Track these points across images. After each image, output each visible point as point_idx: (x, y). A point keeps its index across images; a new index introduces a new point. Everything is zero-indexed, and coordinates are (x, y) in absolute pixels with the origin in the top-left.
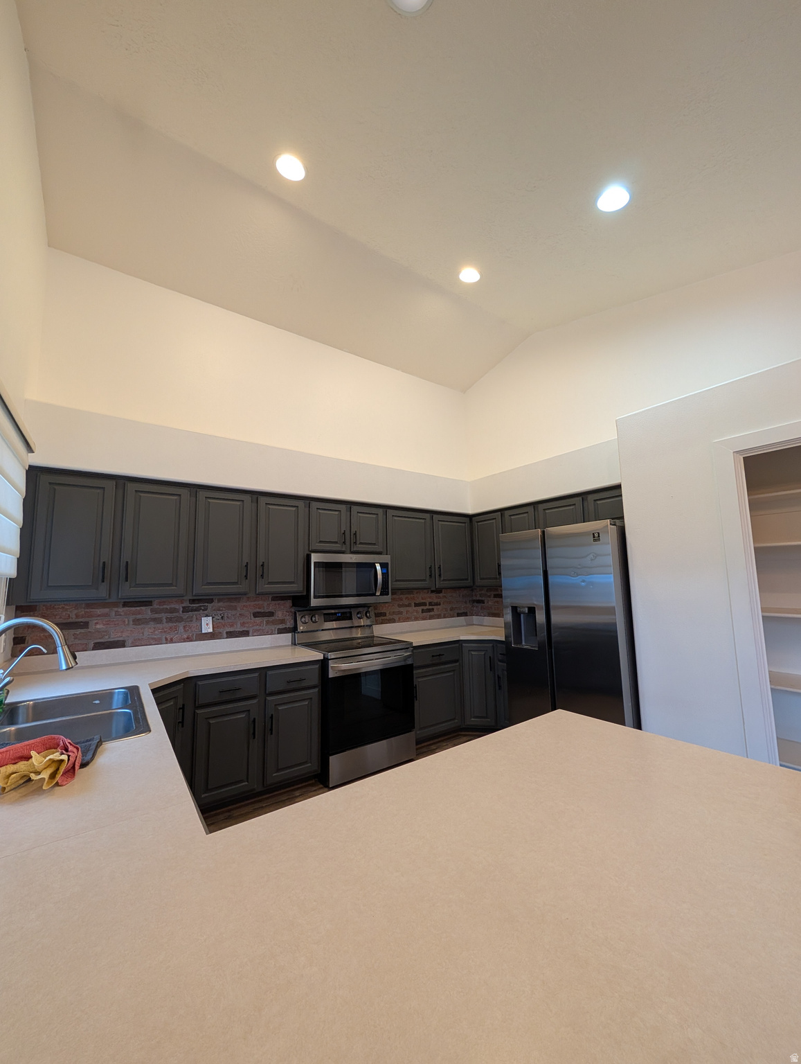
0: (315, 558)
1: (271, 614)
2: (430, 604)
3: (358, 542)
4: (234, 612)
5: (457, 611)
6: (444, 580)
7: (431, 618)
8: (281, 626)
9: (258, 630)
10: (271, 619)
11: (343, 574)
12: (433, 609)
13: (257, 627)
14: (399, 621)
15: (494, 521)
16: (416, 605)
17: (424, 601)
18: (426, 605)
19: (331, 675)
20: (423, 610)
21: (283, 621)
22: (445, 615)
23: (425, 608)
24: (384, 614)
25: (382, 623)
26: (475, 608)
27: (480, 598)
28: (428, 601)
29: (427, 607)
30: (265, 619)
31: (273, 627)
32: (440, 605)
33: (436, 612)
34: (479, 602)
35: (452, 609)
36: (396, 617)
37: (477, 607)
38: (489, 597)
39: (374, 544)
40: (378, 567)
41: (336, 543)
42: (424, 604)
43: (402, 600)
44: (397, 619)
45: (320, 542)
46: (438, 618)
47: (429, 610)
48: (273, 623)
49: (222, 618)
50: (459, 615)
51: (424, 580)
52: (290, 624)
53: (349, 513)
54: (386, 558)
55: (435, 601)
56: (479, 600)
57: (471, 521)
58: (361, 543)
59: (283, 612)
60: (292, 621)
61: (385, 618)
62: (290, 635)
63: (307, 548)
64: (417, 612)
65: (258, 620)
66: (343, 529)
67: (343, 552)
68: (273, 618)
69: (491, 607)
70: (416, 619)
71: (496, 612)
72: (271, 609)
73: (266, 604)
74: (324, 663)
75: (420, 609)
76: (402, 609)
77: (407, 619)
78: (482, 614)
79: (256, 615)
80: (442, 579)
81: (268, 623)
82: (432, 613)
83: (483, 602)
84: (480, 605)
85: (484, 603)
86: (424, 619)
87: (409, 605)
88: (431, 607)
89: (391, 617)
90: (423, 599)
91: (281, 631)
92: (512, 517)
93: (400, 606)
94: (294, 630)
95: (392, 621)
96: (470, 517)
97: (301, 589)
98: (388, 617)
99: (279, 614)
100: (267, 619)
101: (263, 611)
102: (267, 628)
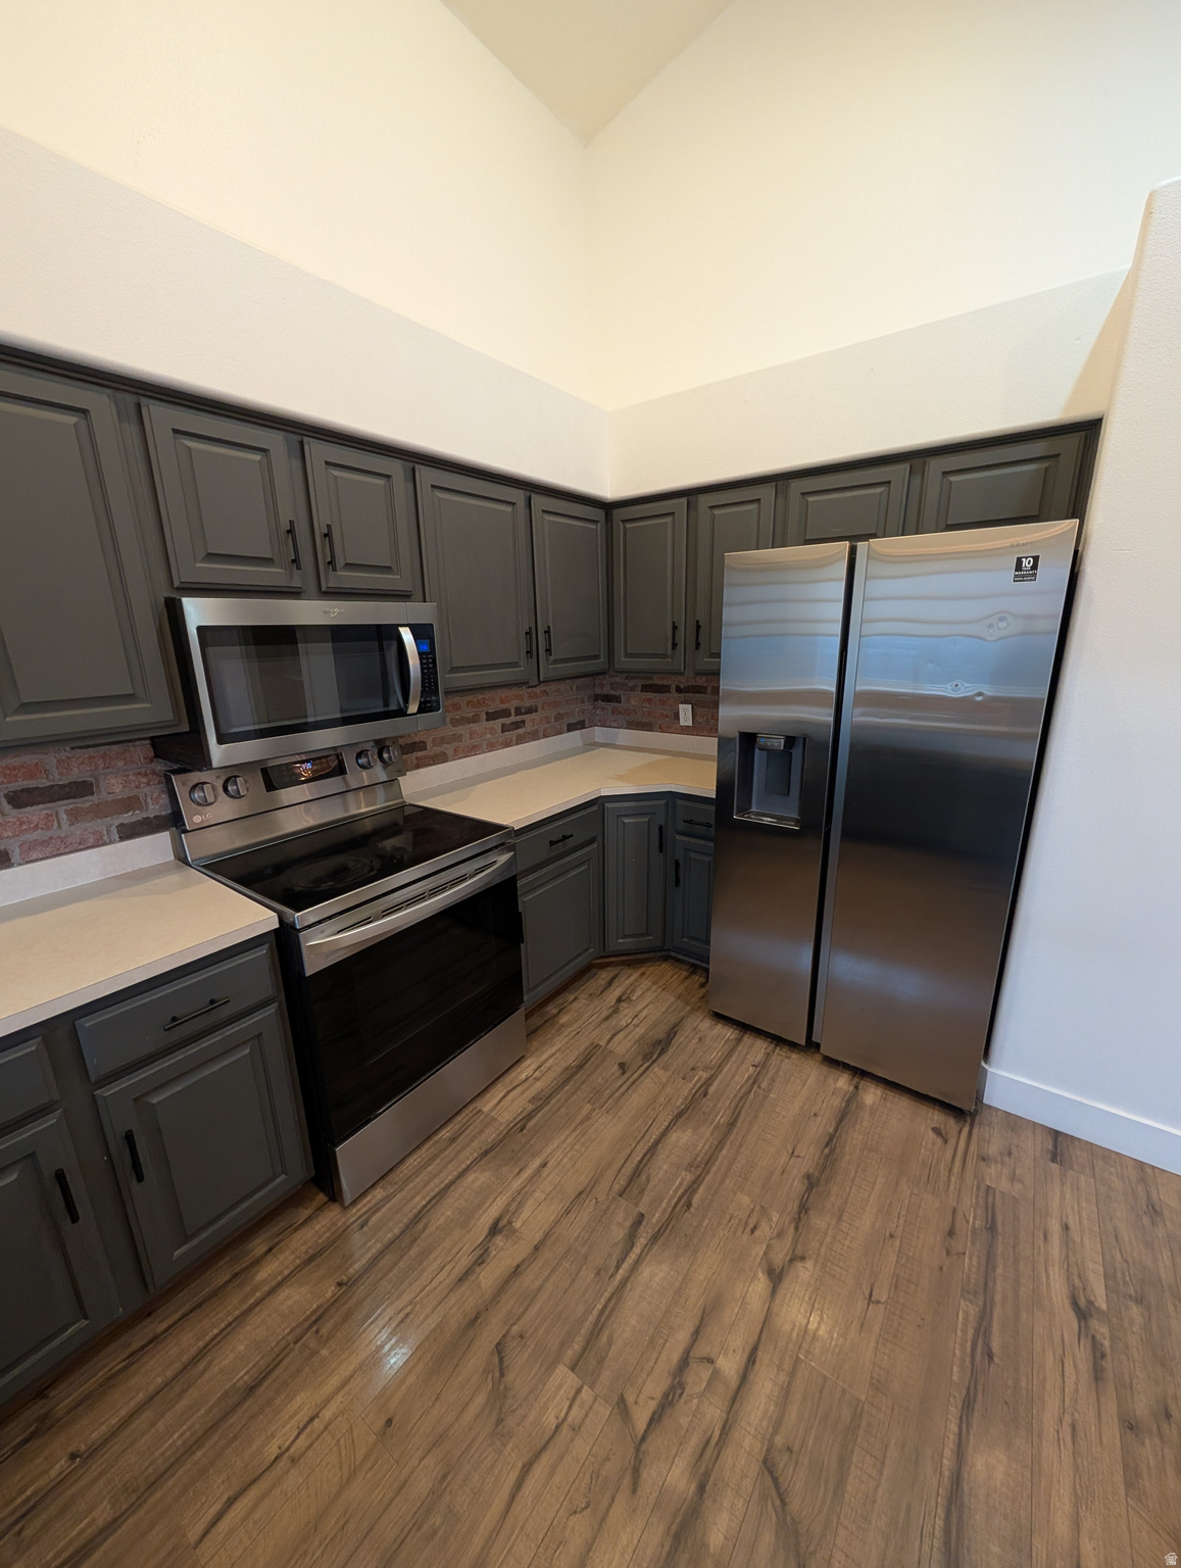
0: (198, 612)
1: (82, 789)
2: (518, 711)
3: (340, 562)
5: (567, 721)
6: (556, 662)
7: (520, 740)
8: (128, 818)
9: (45, 843)
10: (85, 803)
11: (303, 660)
12: (523, 722)
13: (38, 835)
14: (457, 755)
15: (669, 520)
16: (491, 717)
17: (503, 706)
18: (509, 715)
19: (312, 966)
20: (503, 725)
21: (130, 804)
22: (545, 730)
23: (508, 721)
24: (422, 746)
25: (417, 767)
26: (598, 712)
27: (613, 692)
28: (512, 705)
29: (513, 719)
30: (63, 808)
31: (99, 825)
32: (536, 711)
33: (529, 727)
34: (608, 698)
35: (558, 718)
36: (449, 749)
37: (603, 709)
38: (633, 689)
39: (387, 569)
40: (407, 635)
41: (267, 561)
42: (506, 713)
43: (459, 708)
44: (450, 753)
45: (212, 557)
46: (534, 740)
47: (517, 725)
48: (98, 812)
50: (571, 728)
51: (515, 664)
52: (157, 807)
53: (297, 463)
54: (422, 612)
55: (528, 705)
56: (607, 696)
57: (608, 518)
58: (349, 566)
59: (122, 777)
60: (165, 799)
61: (424, 753)
62: (164, 838)
63: (161, 577)
64: (492, 731)
65: (35, 813)
66: (285, 517)
67: (294, 594)
68: (94, 798)
69: (635, 711)
70: (492, 747)
71: (645, 720)
72: (76, 773)
73: (53, 763)
74: (284, 940)
75: (497, 724)
76: (460, 730)
77: (472, 750)
78: (615, 725)
79: (19, 799)
80: (552, 658)
81: (75, 817)
82: (521, 731)
83: (617, 699)
84: (610, 706)
85: (620, 702)
86: (507, 744)
87: (475, 719)
88: (519, 718)
89: (438, 749)
90: (502, 701)
91: (128, 832)
92: (716, 512)
93: (455, 722)
94: (174, 821)
95: (441, 758)
96: (608, 507)
97: (172, 718)
98: (431, 750)
99: (114, 786)
100: (70, 804)
101: (44, 783)
102: (78, 830)
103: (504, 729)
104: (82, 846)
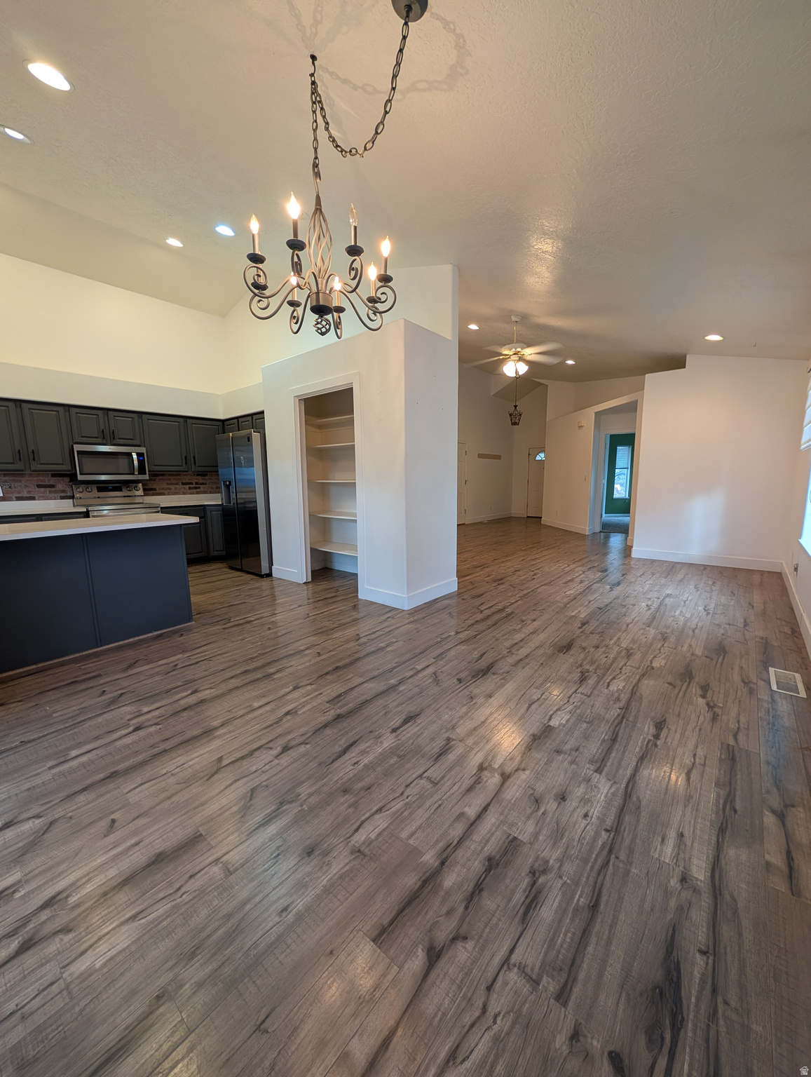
0: (77, 448)
1: (52, 486)
2: (197, 483)
3: (117, 438)
4: (20, 484)
6: (199, 466)
7: (197, 493)
8: (63, 495)
9: (43, 497)
10: (53, 489)
13: (42, 495)
14: (169, 494)
16: (183, 484)
17: (191, 481)
21: (63, 491)
23: (192, 486)
24: (155, 489)
28: (194, 481)
29: (194, 485)
30: (48, 489)
31: (56, 495)
32: (206, 484)
33: (202, 489)
39: (132, 439)
40: (135, 456)
41: (97, 438)
42: (192, 484)
44: (167, 493)
45: (82, 437)
47: (196, 488)
48: (56, 492)
49: (10, 487)
51: (182, 466)
52: (69, 493)
53: (106, 417)
54: (143, 450)
55: (201, 482)
57: (223, 424)
58: (119, 439)
59: (61, 484)
60: (71, 492)
61: (155, 492)
62: (71, 500)
63: (71, 440)
64: (184, 488)
65: (42, 490)
66: (102, 428)
67: (103, 445)
68: (55, 489)
70: (184, 493)
72: (52, 483)
73: (46, 479)
75: (187, 487)
76: (170, 486)
79: (39, 486)
80: (197, 465)
81: (50, 492)
82: (198, 490)
86: (191, 494)
87: (177, 484)
88: (197, 486)
89: (161, 491)
90: (189, 480)
91: (62, 498)
93: (169, 484)
94: (72, 497)
95: (162, 494)
97: (70, 468)
98: (158, 491)
99: (60, 487)
100: (50, 489)
101: (45, 484)
102: (51, 495)
103: (190, 488)
104: (51, 499)
